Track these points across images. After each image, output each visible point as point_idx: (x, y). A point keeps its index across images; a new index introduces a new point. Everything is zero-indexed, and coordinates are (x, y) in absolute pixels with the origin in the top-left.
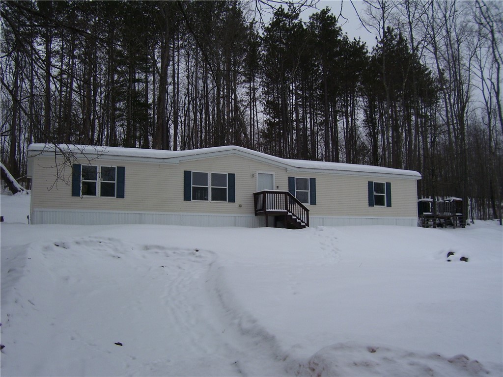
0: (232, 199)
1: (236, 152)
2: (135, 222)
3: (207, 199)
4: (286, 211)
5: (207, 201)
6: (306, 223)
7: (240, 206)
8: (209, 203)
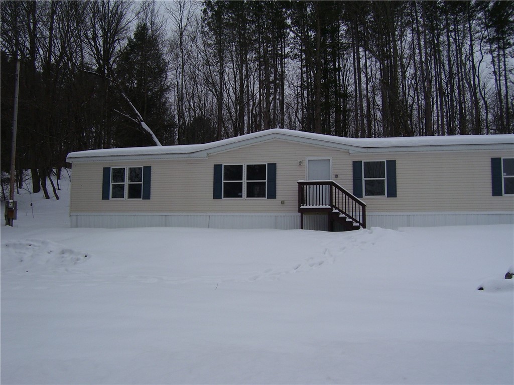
0: (272, 195)
1: (277, 136)
2: (161, 225)
3: (241, 196)
4: (330, 207)
5: (241, 199)
6: (361, 222)
7: (283, 203)
8: (244, 200)
